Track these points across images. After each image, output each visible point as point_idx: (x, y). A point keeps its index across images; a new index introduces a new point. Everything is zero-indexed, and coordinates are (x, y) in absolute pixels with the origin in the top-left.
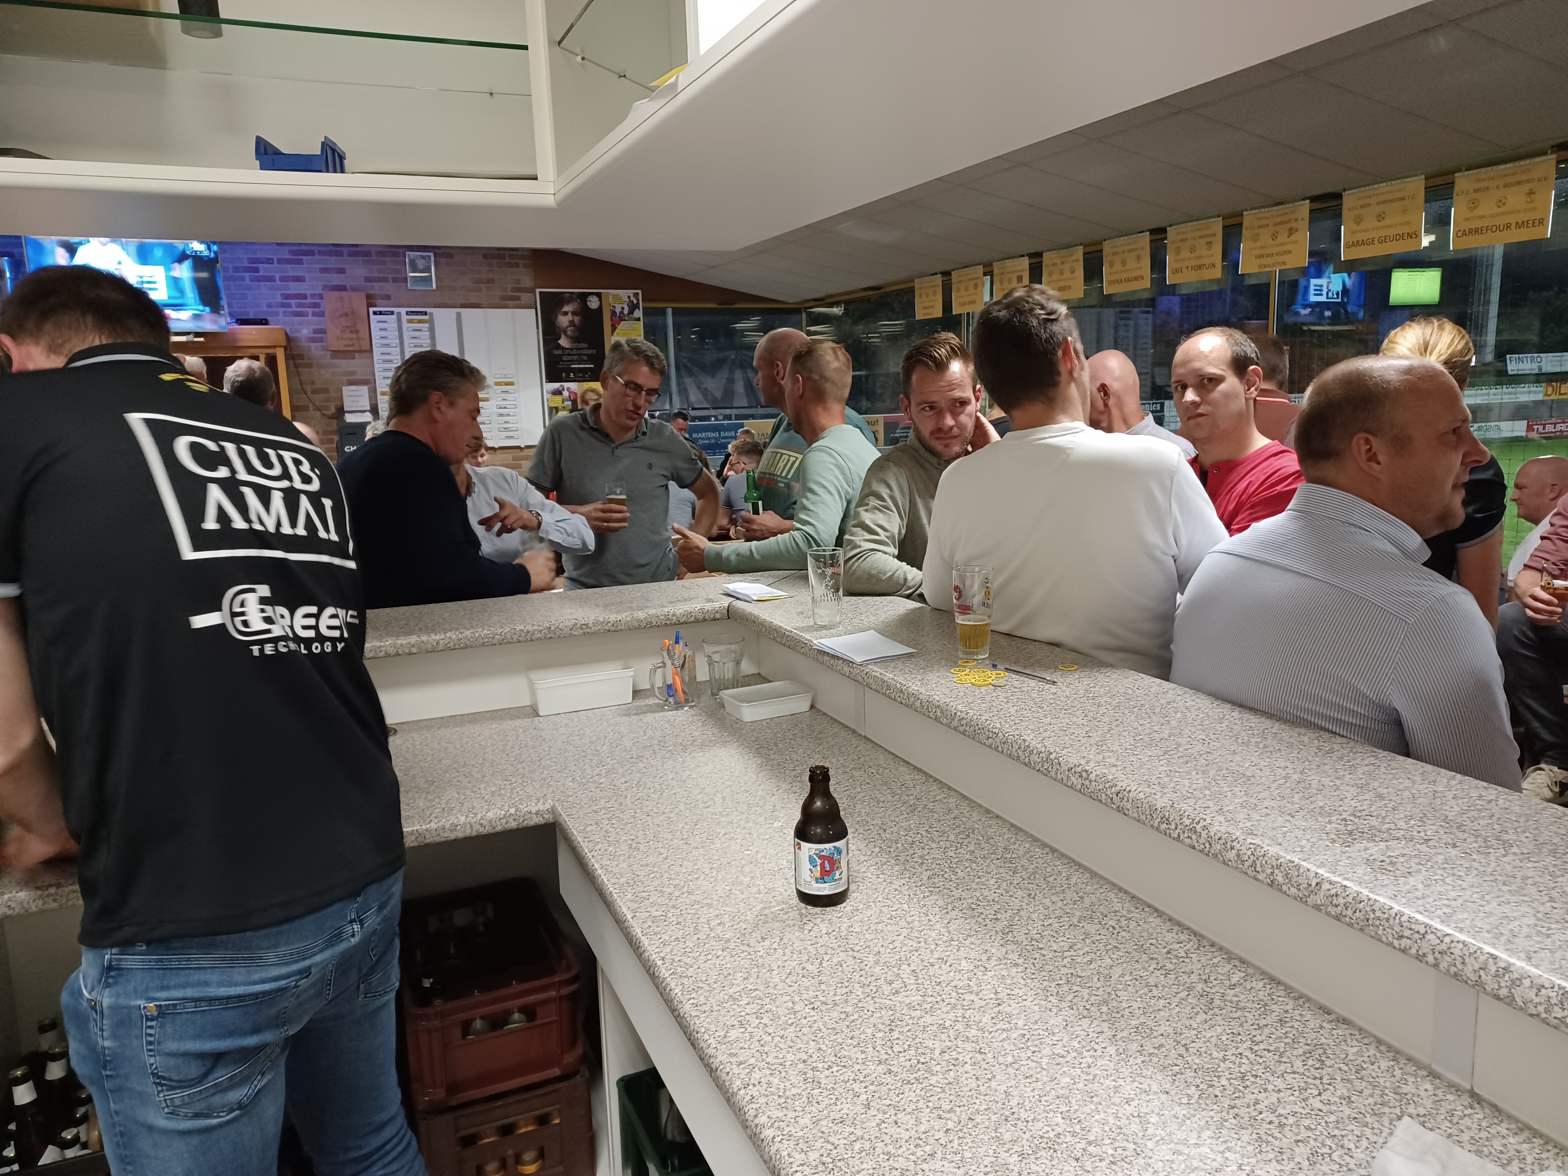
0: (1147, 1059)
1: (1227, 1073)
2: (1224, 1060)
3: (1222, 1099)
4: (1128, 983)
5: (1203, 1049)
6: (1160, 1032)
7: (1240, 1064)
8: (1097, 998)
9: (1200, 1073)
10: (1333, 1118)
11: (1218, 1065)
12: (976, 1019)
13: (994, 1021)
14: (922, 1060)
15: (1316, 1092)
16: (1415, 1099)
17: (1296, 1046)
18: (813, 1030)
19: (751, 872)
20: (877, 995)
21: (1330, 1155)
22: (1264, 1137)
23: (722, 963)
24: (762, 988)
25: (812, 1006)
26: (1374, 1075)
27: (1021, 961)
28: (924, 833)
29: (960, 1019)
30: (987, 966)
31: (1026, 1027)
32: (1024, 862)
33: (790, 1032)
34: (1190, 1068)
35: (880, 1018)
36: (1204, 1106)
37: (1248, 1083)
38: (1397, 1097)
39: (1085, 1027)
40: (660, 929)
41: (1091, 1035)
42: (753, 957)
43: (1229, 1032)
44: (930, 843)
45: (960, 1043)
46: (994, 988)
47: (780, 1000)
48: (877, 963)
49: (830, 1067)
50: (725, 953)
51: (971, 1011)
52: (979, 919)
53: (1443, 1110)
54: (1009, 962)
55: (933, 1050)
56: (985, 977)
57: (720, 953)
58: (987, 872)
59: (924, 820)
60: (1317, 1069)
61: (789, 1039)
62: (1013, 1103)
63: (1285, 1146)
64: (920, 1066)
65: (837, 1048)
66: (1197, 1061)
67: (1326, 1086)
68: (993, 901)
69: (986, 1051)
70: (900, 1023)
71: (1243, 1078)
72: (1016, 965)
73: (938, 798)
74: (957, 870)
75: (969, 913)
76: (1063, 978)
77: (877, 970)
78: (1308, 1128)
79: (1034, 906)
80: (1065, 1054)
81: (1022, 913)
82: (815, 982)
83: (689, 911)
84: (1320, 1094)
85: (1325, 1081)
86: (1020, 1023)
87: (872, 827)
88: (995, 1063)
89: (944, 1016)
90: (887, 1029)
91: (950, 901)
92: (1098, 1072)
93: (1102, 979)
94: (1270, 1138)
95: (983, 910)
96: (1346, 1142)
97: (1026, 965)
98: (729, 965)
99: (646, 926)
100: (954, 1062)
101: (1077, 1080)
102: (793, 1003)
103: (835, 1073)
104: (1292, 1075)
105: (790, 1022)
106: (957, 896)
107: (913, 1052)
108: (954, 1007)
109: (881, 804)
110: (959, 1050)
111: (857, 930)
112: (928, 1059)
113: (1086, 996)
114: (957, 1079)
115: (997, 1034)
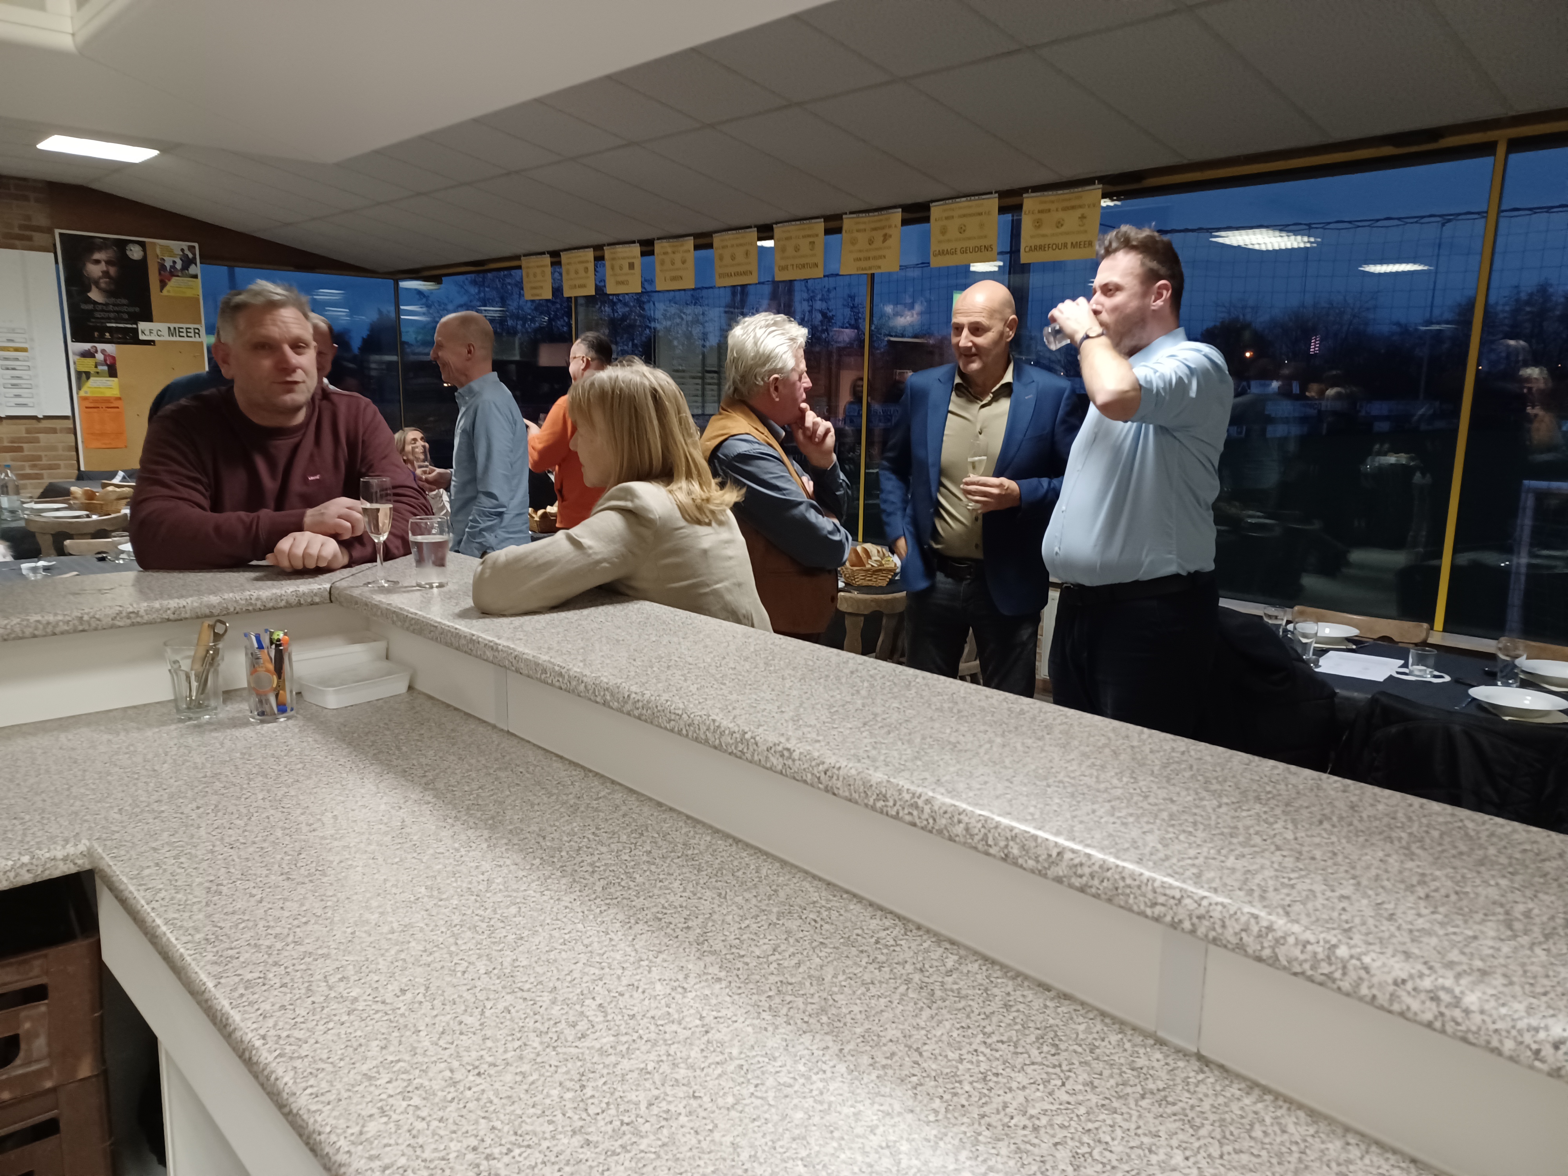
0: (881, 1072)
1: (967, 1076)
2: (961, 1060)
3: (970, 1108)
4: (843, 983)
5: (937, 1052)
6: (888, 1038)
7: (979, 1062)
8: (813, 1006)
9: (940, 1080)
10: (1082, 1110)
11: (957, 1068)
12: (684, 1055)
13: (705, 1054)
14: (626, 1120)
15: (1059, 1083)
16: (1151, 1072)
17: (1027, 1032)
18: (482, 1103)
19: (379, 907)
20: (559, 1043)
21: (1090, 1154)
22: (1022, 1146)
23: (349, 1031)
24: (407, 1057)
25: (476, 1071)
26: (1108, 1052)
27: (723, 974)
28: (591, 837)
29: (664, 1058)
30: (686, 986)
31: (743, 1056)
32: (708, 857)
33: (452, 1111)
34: (928, 1076)
35: (567, 1072)
36: (953, 1121)
37: (991, 1084)
38: (1135, 1073)
39: (808, 1044)
40: (256, 996)
41: (816, 1053)
42: (392, 1017)
43: (958, 1026)
44: (599, 847)
45: (668, 1090)
46: (698, 1012)
47: (433, 1070)
48: (554, 1002)
49: (510, 1151)
50: (352, 1017)
51: (676, 1045)
52: (669, 931)
53: (1178, 1081)
54: (710, 977)
55: (637, 1104)
56: (686, 1000)
57: (345, 1018)
58: (669, 874)
59: (589, 821)
60: (1053, 1055)
61: (451, 1121)
62: (744, 1156)
63: (1045, 1153)
64: (625, 1128)
65: (516, 1123)
66: (934, 1066)
67: (1068, 1074)
68: (681, 906)
69: (702, 1094)
70: (591, 1075)
71: (985, 1079)
72: (719, 980)
73: (602, 794)
74: (635, 875)
75: (656, 924)
76: (773, 987)
77: (556, 1011)
78: (1062, 1127)
79: (727, 906)
80: (791, 1081)
81: (715, 917)
82: (477, 1039)
83: (297, 967)
84: (1063, 1084)
85: (1065, 1068)
86: (735, 1052)
87: (528, 835)
88: (714, 1108)
89: (645, 1057)
90: (577, 1087)
91: (631, 913)
92: (832, 1099)
93: (814, 983)
94: (1029, 1147)
95: (671, 919)
96: (1101, 1135)
97: (730, 979)
98: (359, 1033)
99: (236, 994)
100: (665, 1116)
101: (811, 1113)
102: (452, 1071)
103: (518, 1158)
104: (1033, 1067)
105: (449, 1097)
106: (639, 906)
107: (613, 1111)
108: (655, 1044)
109: (536, 808)
110: (669, 1099)
111: (525, 963)
112: (633, 1118)
113: (802, 1006)
114: (672, 1137)
115: (710, 1070)
